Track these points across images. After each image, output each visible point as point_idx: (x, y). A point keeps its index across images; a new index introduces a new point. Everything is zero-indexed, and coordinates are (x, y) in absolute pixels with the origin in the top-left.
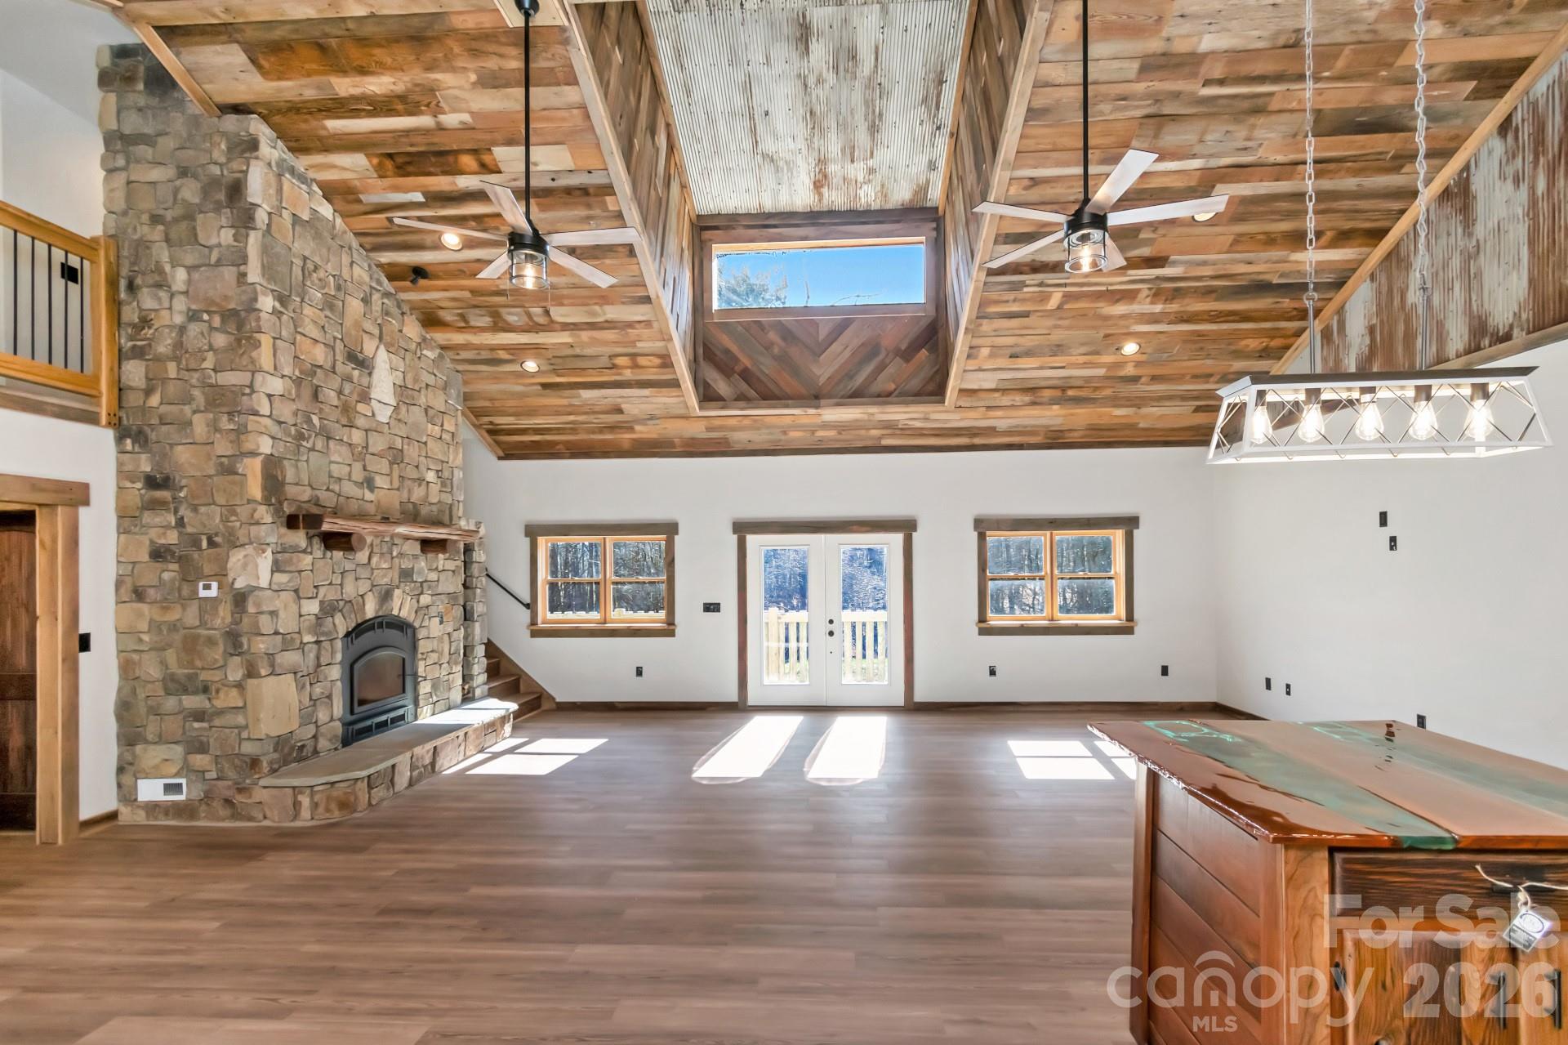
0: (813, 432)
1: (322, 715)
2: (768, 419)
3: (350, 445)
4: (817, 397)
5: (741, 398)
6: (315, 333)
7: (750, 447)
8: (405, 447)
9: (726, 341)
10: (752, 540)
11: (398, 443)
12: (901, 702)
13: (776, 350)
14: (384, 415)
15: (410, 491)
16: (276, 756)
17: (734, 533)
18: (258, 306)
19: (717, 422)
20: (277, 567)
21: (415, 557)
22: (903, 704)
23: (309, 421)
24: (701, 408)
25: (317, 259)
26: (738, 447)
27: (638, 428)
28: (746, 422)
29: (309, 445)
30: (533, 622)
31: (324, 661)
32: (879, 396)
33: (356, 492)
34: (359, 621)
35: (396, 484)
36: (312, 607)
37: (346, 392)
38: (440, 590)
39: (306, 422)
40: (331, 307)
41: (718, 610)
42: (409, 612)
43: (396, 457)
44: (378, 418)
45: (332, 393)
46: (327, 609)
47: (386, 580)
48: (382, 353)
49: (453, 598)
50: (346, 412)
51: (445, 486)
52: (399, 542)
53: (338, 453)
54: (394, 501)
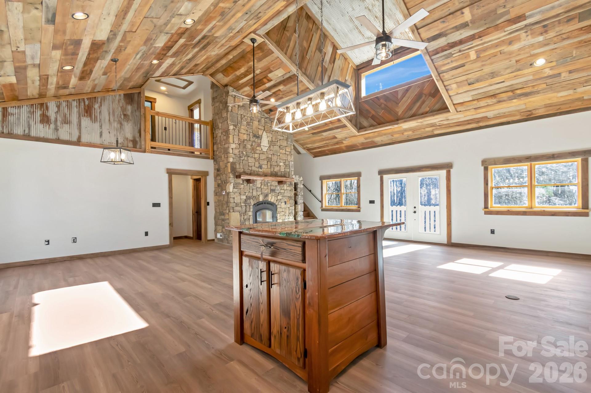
0: (403, 134)
2: (383, 132)
3: (255, 158)
4: (398, 120)
5: (372, 126)
6: (244, 132)
7: (383, 143)
8: (272, 157)
9: (367, 107)
10: (385, 177)
11: (270, 156)
12: (445, 241)
13: (383, 105)
14: (265, 149)
15: (274, 168)
17: (379, 175)
18: (229, 129)
19: (367, 136)
20: (234, 187)
21: (276, 186)
22: (446, 243)
23: (243, 153)
24: (358, 132)
25: (245, 114)
26: (379, 144)
27: (344, 142)
28: (376, 134)
29: (242, 159)
30: (322, 207)
31: (248, 210)
32: (422, 114)
33: (257, 170)
34: (258, 202)
35: (269, 167)
36: (244, 197)
37: (253, 145)
38: (285, 195)
40: (249, 125)
41: (374, 203)
42: (274, 200)
43: (269, 160)
44: (263, 150)
45: (249, 146)
46: (248, 198)
47: (266, 192)
48: (265, 133)
49: (290, 197)
50: (253, 150)
51: (287, 166)
52: (270, 182)
53: (251, 160)
54: (269, 171)
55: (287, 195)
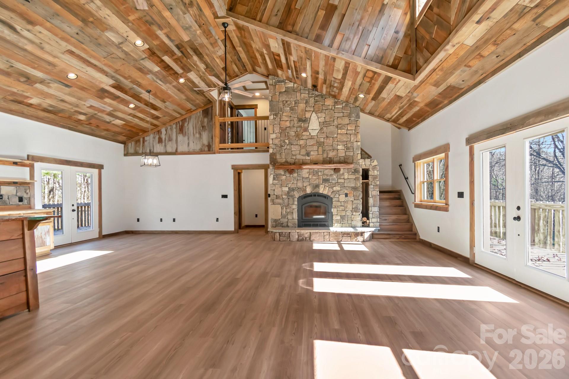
0: (481, 56)
1: (290, 217)
3: (300, 145)
6: (286, 119)
7: (470, 84)
8: (326, 140)
10: (475, 147)
11: (322, 140)
13: (436, 17)
14: (314, 133)
15: (328, 154)
16: (275, 223)
17: (467, 145)
18: (269, 119)
20: (274, 179)
21: (331, 175)
23: (284, 142)
24: (414, 80)
25: (287, 99)
27: (416, 100)
29: (284, 148)
30: (415, 201)
31: (291, 202)
33: (303, 158)
34: (304, 194)
35: (320, 152)
36: (286, 189)
37: (298, 131)
38: (346, 185)
39: (283, 143)
40: (293, 110)
41: (463, 197)
42: (328, 192)
43: (320, 144)
44: (311, 135)
45: (293, 132)
46: (291, 190)
47: (316, 182)
48: (314, 114)
49: (355, 189)
50: (298, 136)
51: (349, 149)
52: (322, 170)
53: (294, 148)
54: (321, 158)
55: (349, 185)
